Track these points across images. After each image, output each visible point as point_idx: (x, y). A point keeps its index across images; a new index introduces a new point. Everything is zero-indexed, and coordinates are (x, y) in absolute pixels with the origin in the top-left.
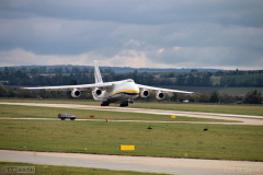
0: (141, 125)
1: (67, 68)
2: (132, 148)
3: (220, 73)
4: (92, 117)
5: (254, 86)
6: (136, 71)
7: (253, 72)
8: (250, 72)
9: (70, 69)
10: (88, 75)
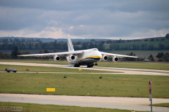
0: (59, 75)
1: (11, 39)
2: (53, 90)
3: (109, 42)
4: (27, 70)
5: (131, 50)
6: (56, 40)
8: (128, 41)
9: (13, 39)
10: (25, 43)
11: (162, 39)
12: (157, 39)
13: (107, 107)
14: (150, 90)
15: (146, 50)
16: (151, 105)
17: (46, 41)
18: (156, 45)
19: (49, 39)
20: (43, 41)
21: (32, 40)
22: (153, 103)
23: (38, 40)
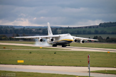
2: (22, 61)
3: (61, 28)
6: (24, 27)
7: (75, 28)
8: (74, 28)
10: (2, 29)
11: (97, 27)
12: (94, 27)
13: (59, 73)
14: (89, 62)
15: (86, 34)
16: (89, 72)
17: (18, 28)
18: (93, 30)
19: (19, 26)
20: (16, 28)
21: (8, 27)
22: (91, 70)
23: (12, 27)
